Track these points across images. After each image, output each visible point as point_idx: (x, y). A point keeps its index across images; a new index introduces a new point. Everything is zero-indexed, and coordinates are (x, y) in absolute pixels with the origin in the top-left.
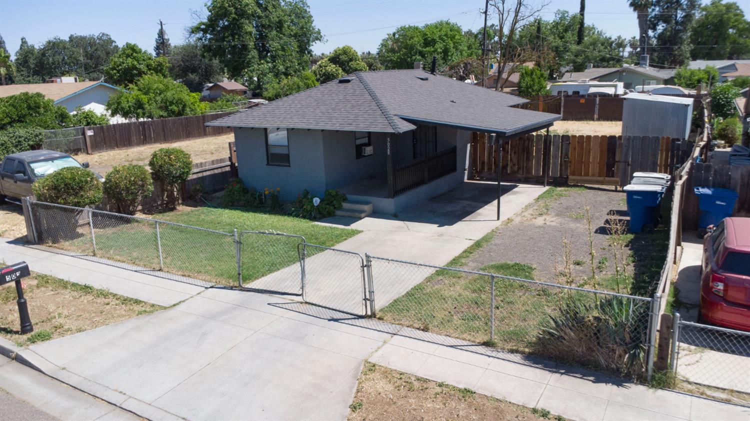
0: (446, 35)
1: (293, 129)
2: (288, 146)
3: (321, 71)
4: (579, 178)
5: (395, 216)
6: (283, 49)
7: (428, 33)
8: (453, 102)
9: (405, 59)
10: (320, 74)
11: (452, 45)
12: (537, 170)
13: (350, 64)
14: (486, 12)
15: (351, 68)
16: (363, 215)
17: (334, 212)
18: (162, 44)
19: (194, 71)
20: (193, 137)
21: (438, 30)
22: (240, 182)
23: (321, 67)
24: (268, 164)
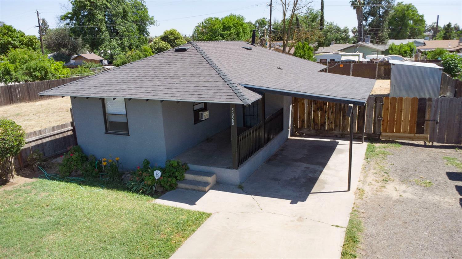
0: (237, 24)
1: (130, 99)
2: (126, 115)
3: (156, 46)
4: (391, 134)
5: (240, 188)
6: (128, 31)
7: (225, 22)
8: (279, 68)
10: (155, 48)
11: (241, 30)
12: (352, 127)
13: (176, 41)
14: (271, 5)
16: (207, 188)
17: (176, 185)
18: (43, 27)
19: (64, 46)
21: (232, 20)
22: (79, 150)
23: (155, 43)
24: (107, 133)
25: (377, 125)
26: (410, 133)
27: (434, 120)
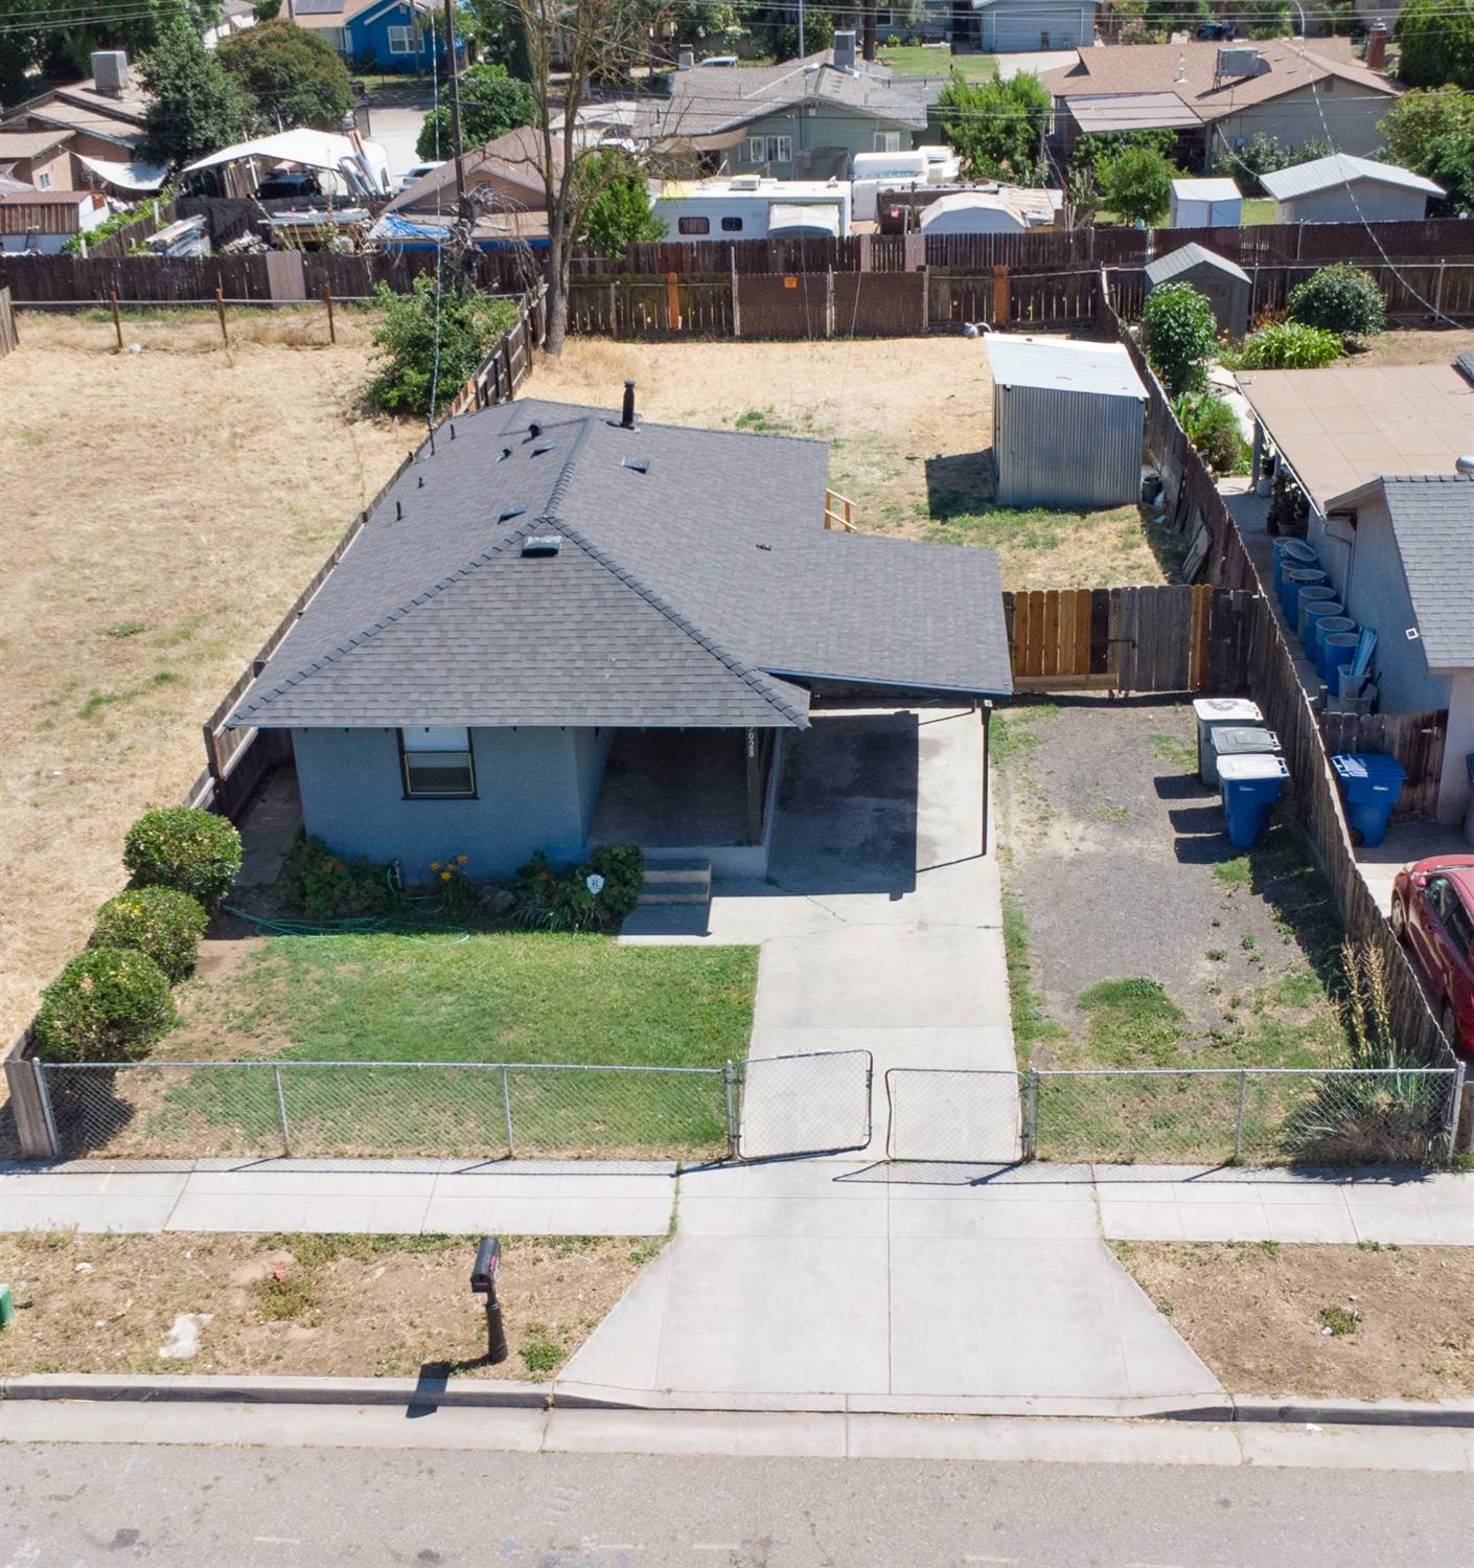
2: (471, 751)
4: (1034, 679)
8: (763, 547)
16: (707, 896)
17: (635, 899)
24: (406, 797)
26: (1077, 672)
27: (1129, 640)
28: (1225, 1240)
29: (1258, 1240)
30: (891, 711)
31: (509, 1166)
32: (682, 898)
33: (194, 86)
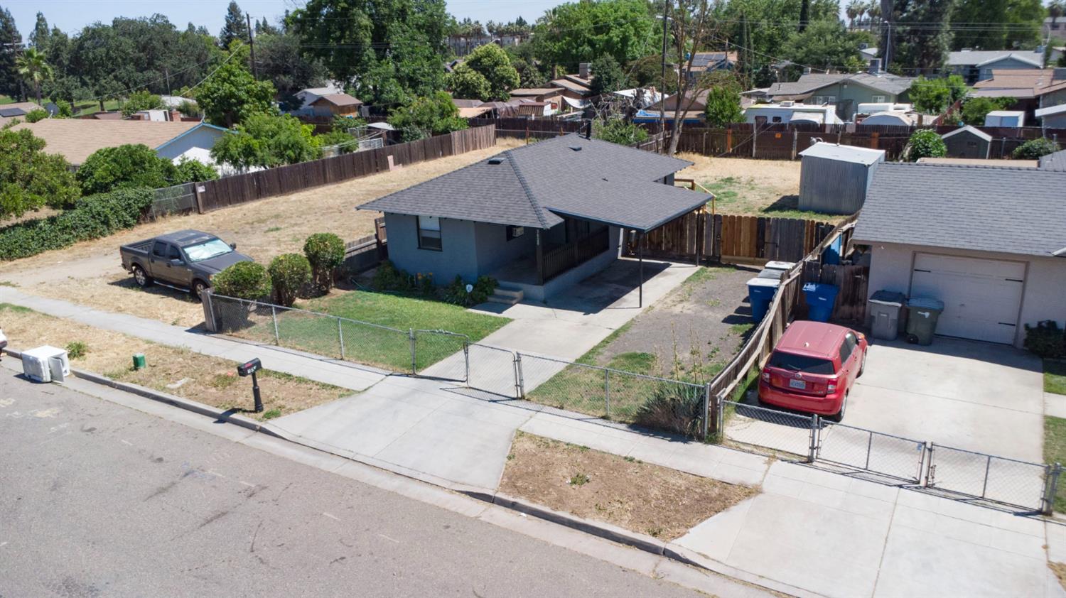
0: (624, 17)
1: (446, 218)
2: (440, 231)
3: (458, 79)
4: (730, 258)
5: (545, 303)
7: (599, 14)
8: (604, 180)
9: (568, 50)
10: (456, 83)
11: (632, 32)
12: (691, 248)
13: (496, 69)
15: (497, 75)
16: (514, 302)
17: (487, 299)
18: (235, 23)
19: (286, 72)
20: (311, 186)
21: (613, 10)
22: (391, 264)
23: (457, 73)
24: (419, 248)
25: (716, 247)
26: (750, 256)
27: (774, 243)
28: (567, 442)
29: (582, 445)
30: (662, 262)
31: (340, 362)
32: (504, 301)
33: (606, 73)
